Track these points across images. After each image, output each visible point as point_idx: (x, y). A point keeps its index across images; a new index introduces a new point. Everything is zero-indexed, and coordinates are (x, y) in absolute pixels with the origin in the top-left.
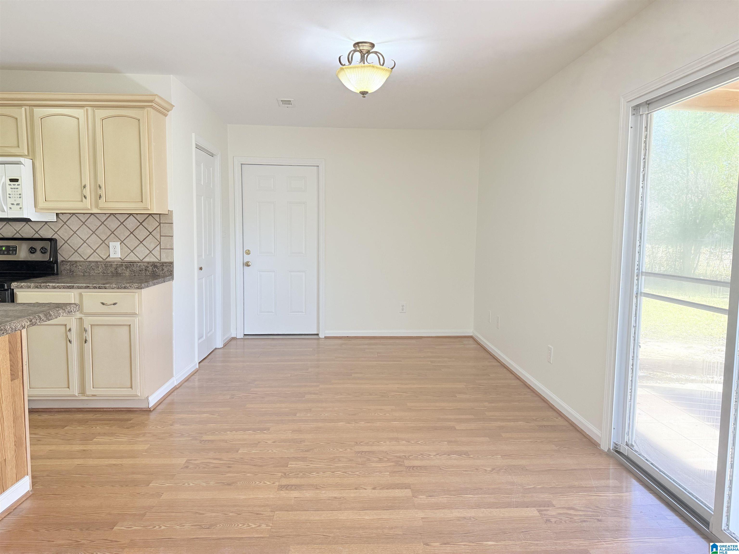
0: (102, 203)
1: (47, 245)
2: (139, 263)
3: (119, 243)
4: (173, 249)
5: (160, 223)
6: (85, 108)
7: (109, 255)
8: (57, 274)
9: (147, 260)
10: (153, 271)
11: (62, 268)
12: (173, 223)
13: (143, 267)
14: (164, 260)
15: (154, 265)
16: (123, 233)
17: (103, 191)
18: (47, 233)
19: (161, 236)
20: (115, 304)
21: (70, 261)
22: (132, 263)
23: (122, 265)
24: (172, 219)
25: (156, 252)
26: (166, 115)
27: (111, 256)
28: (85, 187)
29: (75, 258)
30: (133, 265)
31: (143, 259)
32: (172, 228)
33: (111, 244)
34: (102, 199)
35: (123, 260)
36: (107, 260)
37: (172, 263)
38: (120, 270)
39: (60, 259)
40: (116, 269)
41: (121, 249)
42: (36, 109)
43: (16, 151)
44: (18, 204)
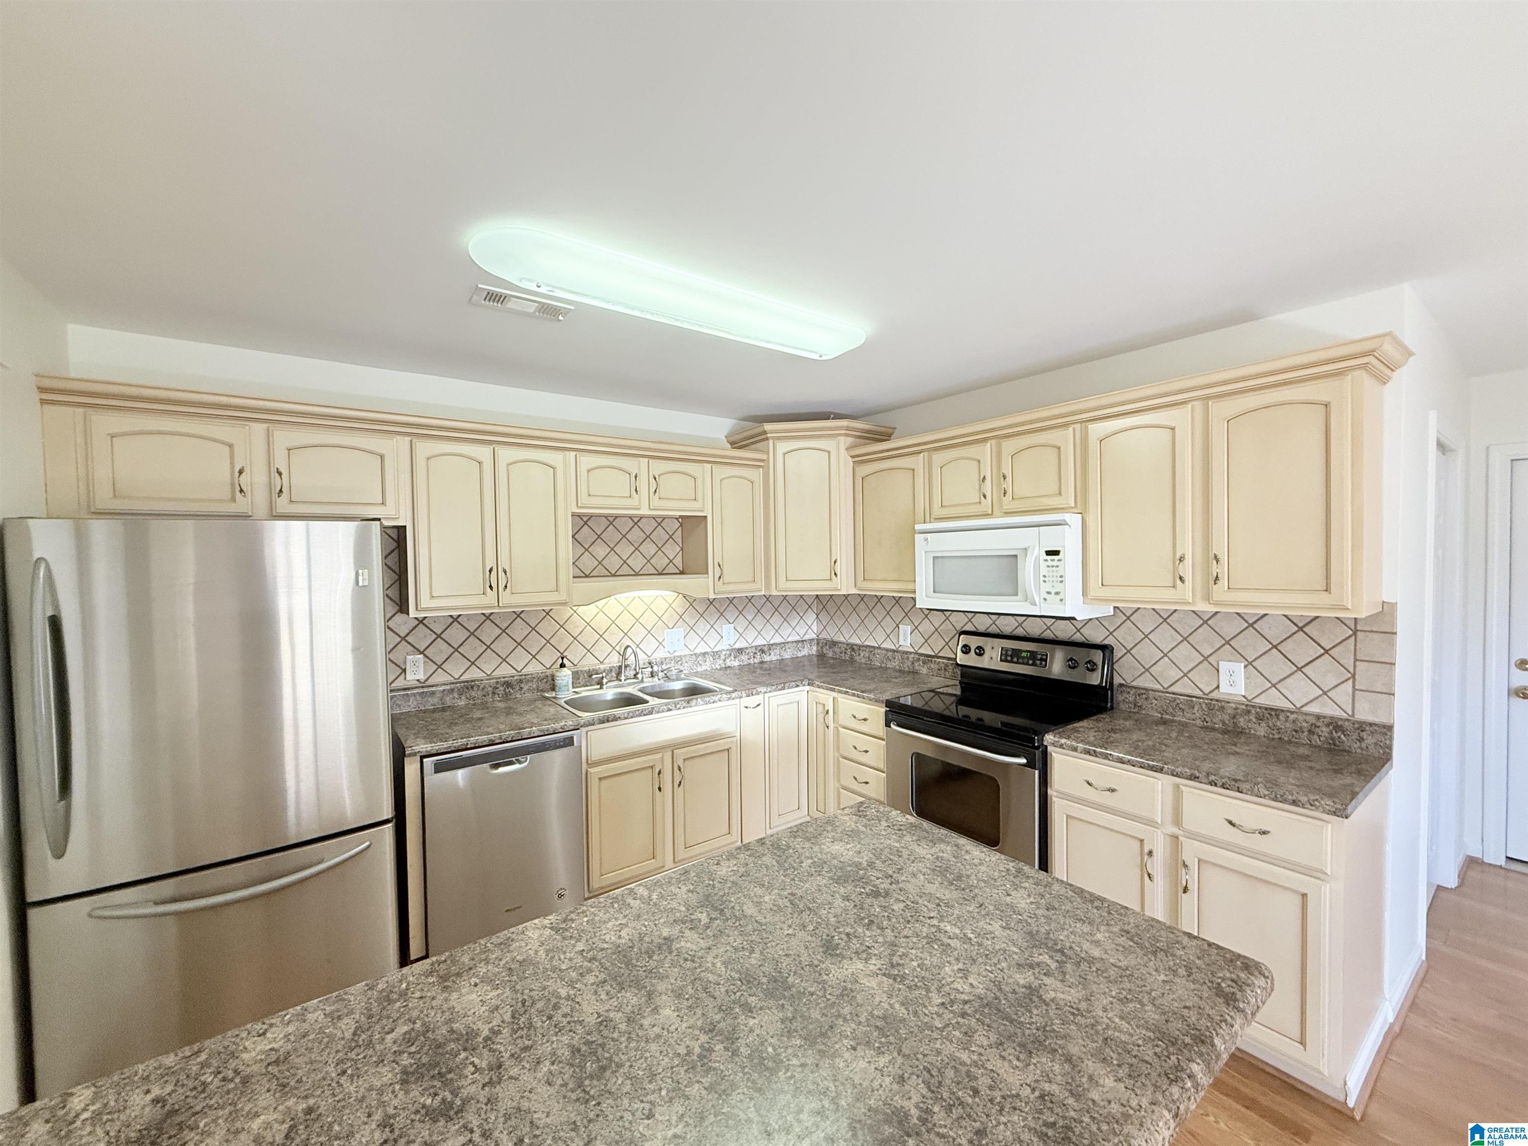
0: (1220, 592)
1: (1098, 657)
2: (1292, 713)
3: (1243, 665)
4: (1393, 695)
5: (1355, 632)
6: (1190, 406)
7: (1218, 687)
8: (1112, 708)
9: (1314, 708)
10: (1332, 739)
11: (1119, 697)
12: (1395, 633)
13: (1305, 724)
14: (1364, 714)
15: (1335, 725)
16: (1253, 645)
17: (1223, 567)
18: (1097, 636)
19: (1356, 660)
20: (1264, 833)
21: (1135, 688)
22: (1274, 712)
23: (1249, 712)
24: (1393, 623)
25: (1343, 695)
26: (1384, 381)
27: (1221, 690)
28: (1181, 559)
29: (1145, 682)
30: (1277, 716)
31: (1302, 707)
32: (1392, 645)
33: (1224, 666)
34: (1219, 583)
35: (1248, 701)
36: (1215, 695)
37: (1390, 728)
38: (1242, 722)
39: (1117, 680)
40: (1234, 717)
41: (1246, 678)
42: (1092, 427)
43: (1056, 502)
44: (1057, 593)
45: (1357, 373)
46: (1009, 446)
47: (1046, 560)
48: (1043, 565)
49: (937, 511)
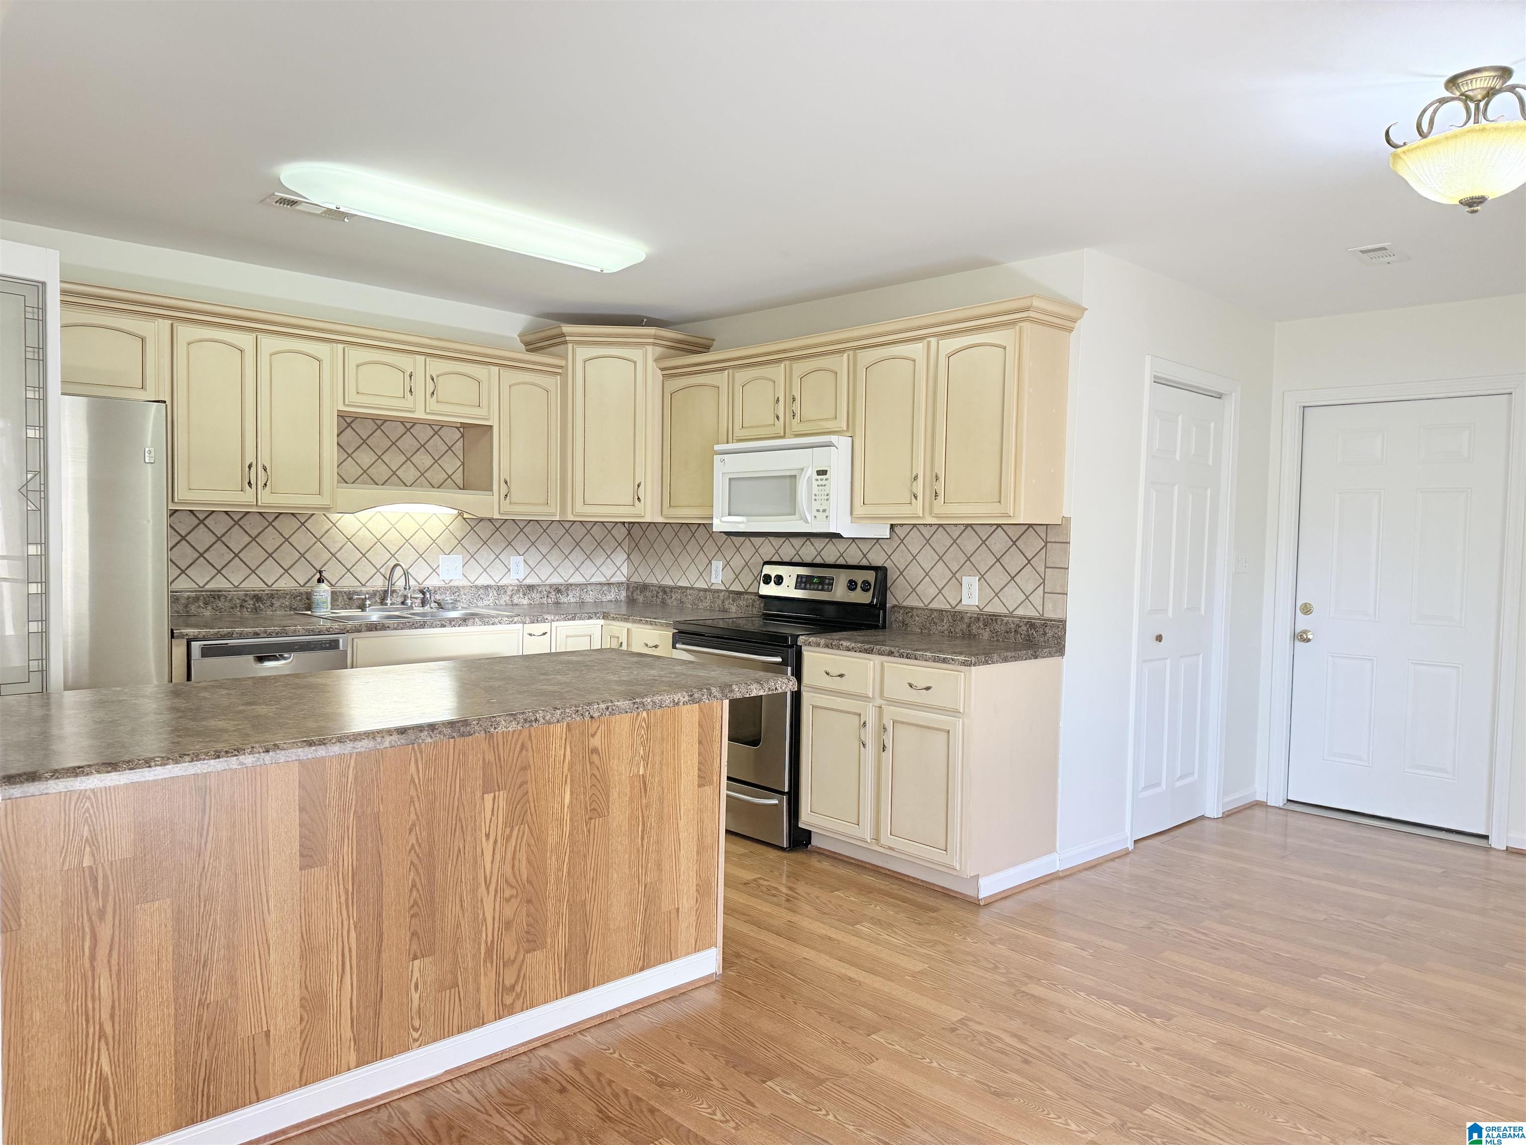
0: (939, 506)
1: (870, 576)
2: (1005, 616)
3: (977, 578)
4: (1066, 594)
5: (1046, 543)
6: (925, 341)
7: (961, 600)
8: (884, 627)
9: (1020, 612)
10: (1028, 636)
11: (891, 618)
12: (1069, 543)
13: (1012, 626)
14: (1049, 614)
15: (1031, 624)
16: (984, 559)
17: (941, 484)
18: (877, 558)
19: (1046, 567)
20: (928, 688)
21: (904, 607)
22: (994, 618)
23: (979, 619)
24: (1067, 534)
25: (1036, 598)
26: (1070, 330)
27: (963, 602)
28: (916, 478)
29: (912, 602)
30: (996, 620)
31: (1014, 611)
32: (1066, 553)
33: (965, 580)
34: (938, 498)
35: (981, 610)
36: (958, 608)
37: (1062, 623)
38: (974, 630)
39: (890, 602)
40: (969, 626)
41: (980, 590)
42: (861, 354)
43: (831, 425)
44: (824, 511)
45: (1022, 324)
46: (800, 368)
47: (817, 480)
48: (815, 483)
49: (739, 433)
